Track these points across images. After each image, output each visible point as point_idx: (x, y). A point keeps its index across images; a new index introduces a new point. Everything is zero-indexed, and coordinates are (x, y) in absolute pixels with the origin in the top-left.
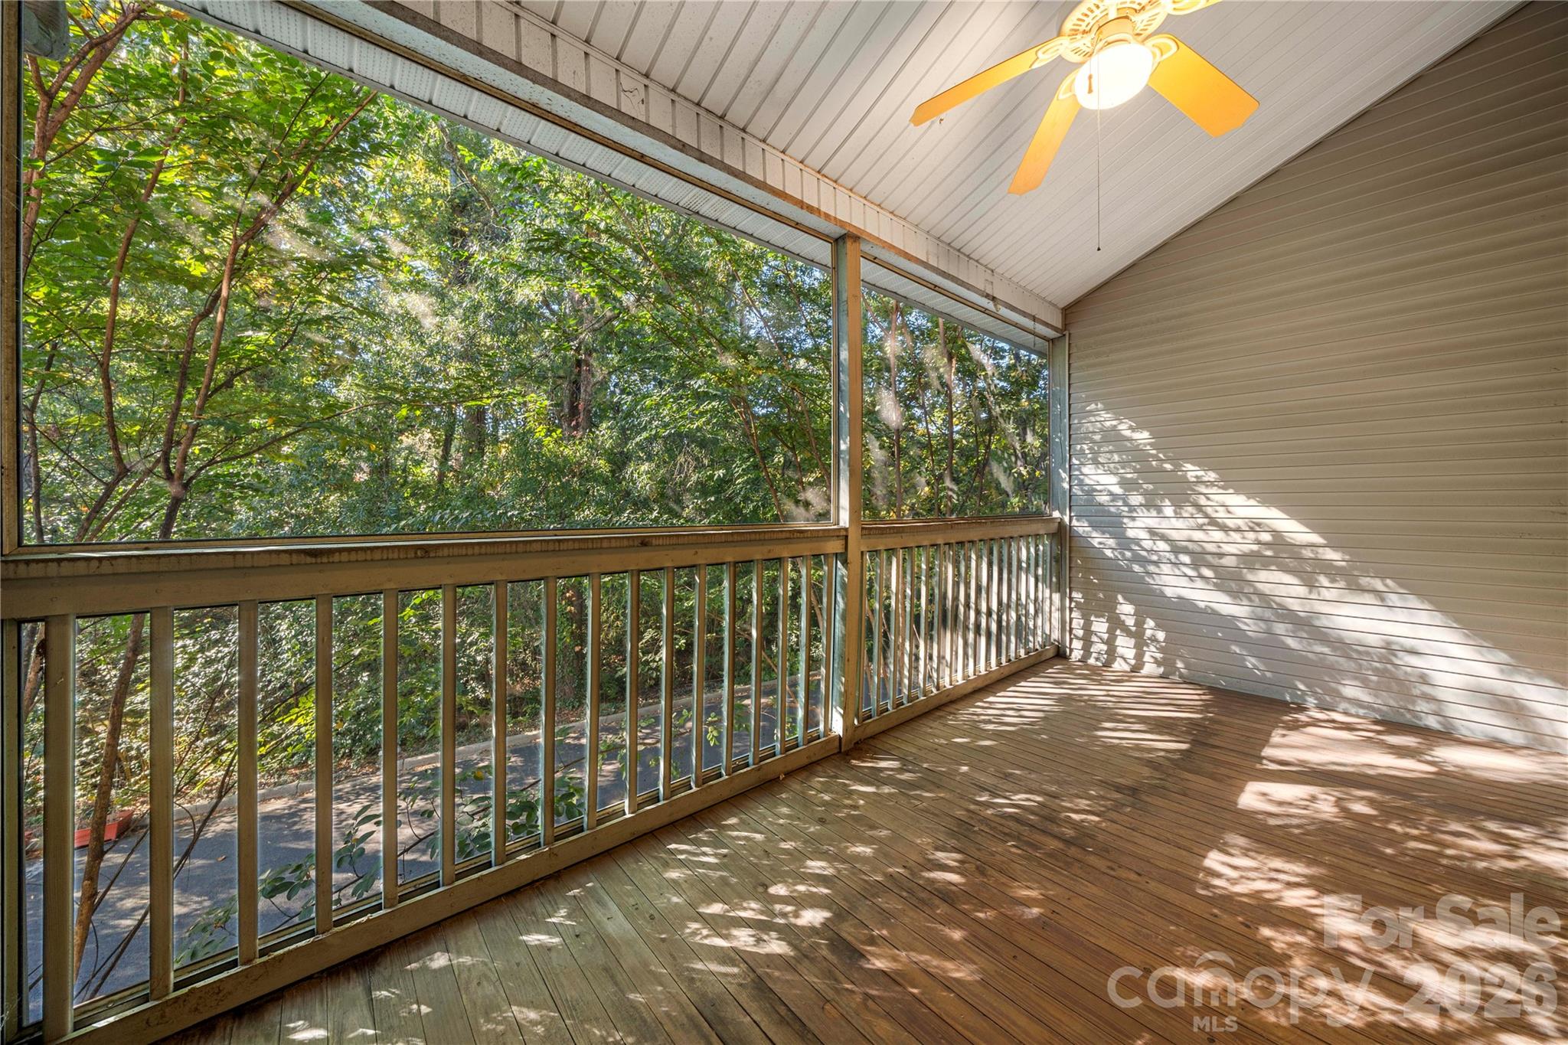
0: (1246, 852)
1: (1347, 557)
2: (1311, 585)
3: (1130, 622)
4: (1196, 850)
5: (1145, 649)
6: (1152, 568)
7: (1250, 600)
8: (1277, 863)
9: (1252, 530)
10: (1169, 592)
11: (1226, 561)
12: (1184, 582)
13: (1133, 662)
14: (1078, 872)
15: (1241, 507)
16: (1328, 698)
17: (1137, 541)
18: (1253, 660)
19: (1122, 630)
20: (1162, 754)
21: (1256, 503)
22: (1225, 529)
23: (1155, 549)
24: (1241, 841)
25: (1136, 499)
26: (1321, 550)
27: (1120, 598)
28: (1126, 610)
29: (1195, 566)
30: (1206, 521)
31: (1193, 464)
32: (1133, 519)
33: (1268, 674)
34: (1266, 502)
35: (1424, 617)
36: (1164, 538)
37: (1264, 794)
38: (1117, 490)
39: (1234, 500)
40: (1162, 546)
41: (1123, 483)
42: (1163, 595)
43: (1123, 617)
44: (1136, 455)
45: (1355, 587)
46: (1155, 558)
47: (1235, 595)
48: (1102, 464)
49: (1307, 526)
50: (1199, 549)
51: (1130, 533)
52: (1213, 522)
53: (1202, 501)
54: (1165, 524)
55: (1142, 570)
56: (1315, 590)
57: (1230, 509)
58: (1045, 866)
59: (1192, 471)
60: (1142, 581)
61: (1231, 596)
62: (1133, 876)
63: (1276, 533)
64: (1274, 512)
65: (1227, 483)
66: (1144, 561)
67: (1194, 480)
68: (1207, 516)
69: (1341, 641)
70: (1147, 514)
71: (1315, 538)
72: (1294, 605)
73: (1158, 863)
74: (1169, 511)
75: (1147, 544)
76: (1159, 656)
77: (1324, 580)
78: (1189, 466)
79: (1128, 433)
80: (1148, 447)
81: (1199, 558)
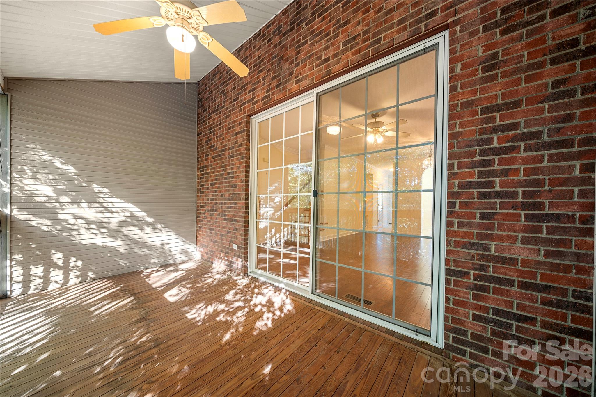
0: (191, 309)
1: (152, 219)
2: (142, 229)
3: (60, 262)
4: (183, 317)
5: (70, 272)
6: (74, 233)
7: (121, 238)
8: (198, 307)
9: (123, 212)
10: (84, 242)
11: (111, 225)
12: (93, 236)
13: (62, 282)
14: (174, 348)
15: (118, 203)
16: (146, 265)
17: (66, 221)
18: (122, 261)
19: (54, 268)
20: (130, 304)
21: (124, 202)
22: (112, 212)
23: (76, 223)
24: (186, 308)
25: (65, 200)
26: (145, 217)
27: (53, 251)
28: (58, 257)
29: (98, 228)
30: (103, 209)
31: (98, 185)
32: (63, 209)
33: (128, 264)
34: (128, 201)
35: (169, 233)
36: (82, 218)
37: (171, 295)
38: (52, 194)
39: (114, 200)
40: (80, 221)
41: (56, 191)
42: (81, 244)
43: (55, 261)
44: (65, 176)
45: (155, 228)
46: (76, 227)
47: (115, 238)
48: (40, 179)
49: (141, 209)
50: (100, 221)
51: (61, 217)
52: (107, 210)
53: (101, 200)
54: (82, 211)
55: (68, 234)
56: (143, 231)
57: (114, 204)
58: (164, 358)
59: (96, 188)
60: (69, 240)
61: (113, 238)
62: (185, 335)
63: (131, 212)
64: (130, 205)
65: (113, 193)
66: (69, 230)
67: (98, 191)
68: (104, 207)
69: (151, 246)
70: (71, 206)
71: (144, 214)
72: (136, 237)
73: (183, 327)
74: (84, 205)
75: (72, 221)
76: (78, 273)
77: (146, 227)
78: (95, 185)
79: (59, 165)
80: (73, 174)
81: (100, 225)
